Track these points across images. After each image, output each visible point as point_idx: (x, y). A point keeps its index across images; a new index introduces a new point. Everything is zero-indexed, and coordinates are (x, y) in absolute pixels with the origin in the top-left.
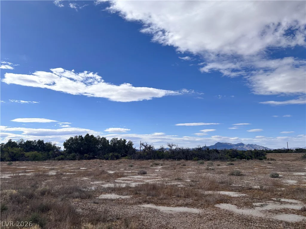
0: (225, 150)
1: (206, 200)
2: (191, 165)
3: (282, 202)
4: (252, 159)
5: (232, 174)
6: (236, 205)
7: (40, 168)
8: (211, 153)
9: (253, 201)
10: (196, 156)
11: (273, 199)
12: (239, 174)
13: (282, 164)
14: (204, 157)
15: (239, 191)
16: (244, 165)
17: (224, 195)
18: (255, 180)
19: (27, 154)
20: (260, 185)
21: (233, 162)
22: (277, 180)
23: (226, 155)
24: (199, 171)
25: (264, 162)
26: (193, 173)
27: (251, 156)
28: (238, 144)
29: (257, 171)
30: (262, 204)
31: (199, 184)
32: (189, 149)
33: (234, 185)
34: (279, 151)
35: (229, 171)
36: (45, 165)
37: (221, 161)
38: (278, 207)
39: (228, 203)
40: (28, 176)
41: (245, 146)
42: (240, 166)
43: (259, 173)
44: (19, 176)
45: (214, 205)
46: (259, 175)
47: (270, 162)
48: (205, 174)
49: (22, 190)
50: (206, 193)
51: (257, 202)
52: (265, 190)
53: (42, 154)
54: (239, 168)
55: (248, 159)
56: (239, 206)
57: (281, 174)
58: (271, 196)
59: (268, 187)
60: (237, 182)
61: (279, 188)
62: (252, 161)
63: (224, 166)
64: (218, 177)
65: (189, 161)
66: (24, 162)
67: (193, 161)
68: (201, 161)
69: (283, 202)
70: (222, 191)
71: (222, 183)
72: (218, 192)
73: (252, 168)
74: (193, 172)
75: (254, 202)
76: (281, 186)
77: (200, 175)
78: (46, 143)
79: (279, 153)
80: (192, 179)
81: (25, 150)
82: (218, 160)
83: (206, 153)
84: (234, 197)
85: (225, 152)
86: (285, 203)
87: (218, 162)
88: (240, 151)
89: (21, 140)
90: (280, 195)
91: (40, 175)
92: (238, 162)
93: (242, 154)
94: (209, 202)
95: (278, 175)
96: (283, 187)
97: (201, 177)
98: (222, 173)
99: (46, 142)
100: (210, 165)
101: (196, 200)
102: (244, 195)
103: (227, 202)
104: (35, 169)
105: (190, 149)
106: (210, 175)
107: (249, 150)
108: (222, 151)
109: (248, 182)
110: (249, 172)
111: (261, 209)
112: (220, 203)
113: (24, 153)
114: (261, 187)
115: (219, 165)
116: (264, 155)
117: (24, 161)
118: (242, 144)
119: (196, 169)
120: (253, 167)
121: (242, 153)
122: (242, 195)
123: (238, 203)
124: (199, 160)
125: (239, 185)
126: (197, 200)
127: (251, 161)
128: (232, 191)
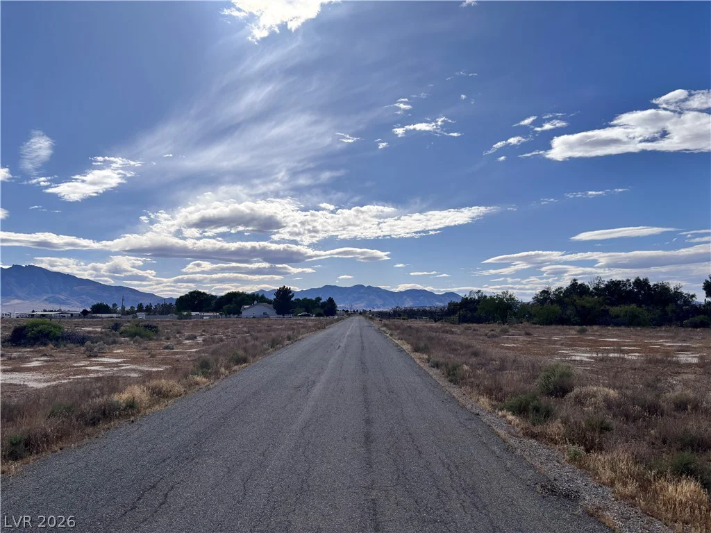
7: (651, 344)
19: (615, 310)
36: (661, 337)
40: (630, 360)
44: (611, 359)
49: (629, 392)
53: (648, 310)
66: (609, 328)
78: (655, 285)
81: (608, 301)
89: (596, 279)
91: (658, 361)
99: (655, 283)
104: (639, 346)
113: (608, 307)
117: (609, 325)
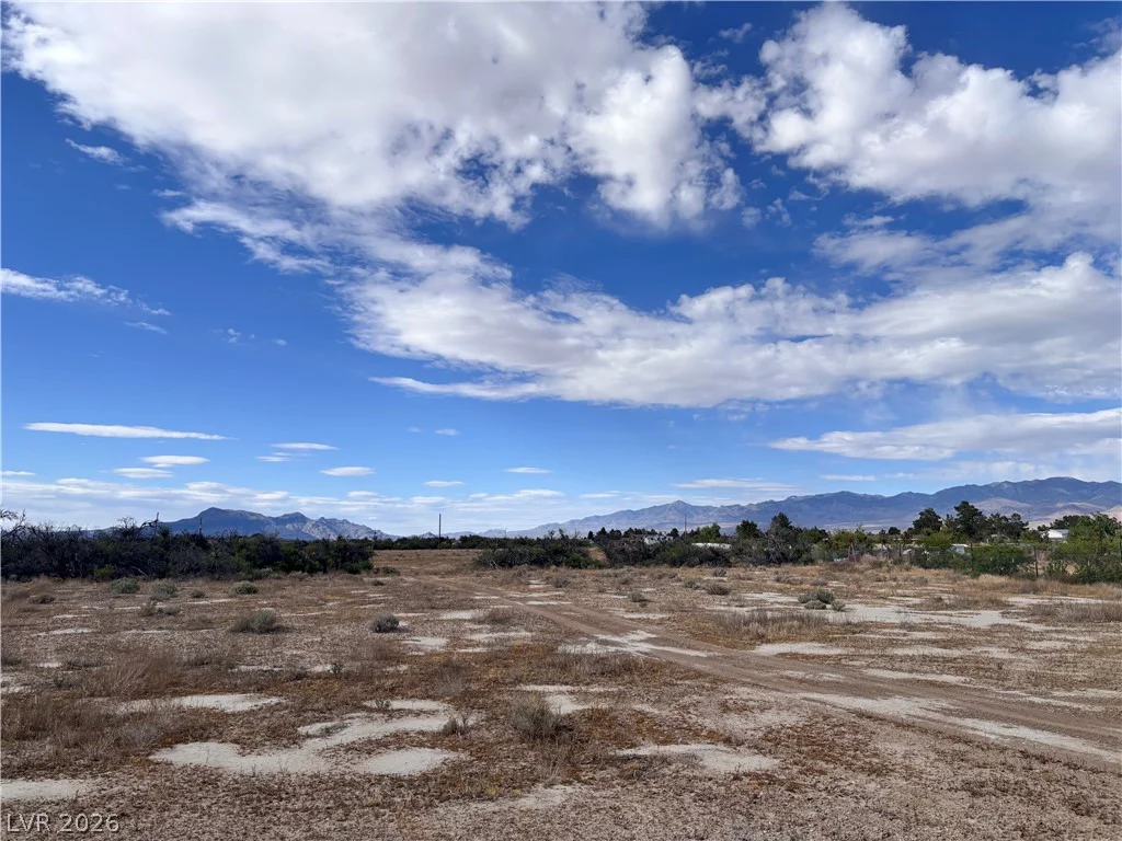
0: (236, 537)
1: (119, 739)
2: (80, 598)
3: (393, 711)
4: (325, 572)
5: (245, 628)
6: (236, 741)
8: (177, 549)
9: (302, 721)
10: (106, 562)
11: (368, 704)
12: (270, 627)
13: (414, 584)
14: (145, 564)
15: (260, 690)
16: (295, 592)
17: (196, 712)
18: (321, 643)
20: (334, 660)
21: (255, 584)
22: (389, 641)
23: (233, 555)
24: (110, 623)
25: (361, 580)
26: (80, 631)
27: (323, 562)
28: (285, 515)
29: (334, 612)
30: (329, 724)
31: (98, 677)
32: (81, 533)
33: (243, 668)
34: (416, 543)
35: (235, 618)
37: (213, 579)
38: (379, 728)
39: (207, 739)
41: (309, 525)
42: (279, 597)
43: (339, 620)
45: (148, 755)
46: (336, 627)
47: (380, 579)
48: (134, 631)
50: (122, 709)
51: (312, 722)
52: (348, 675)
54: (274, 605)
55: (312, 571)
56: (246, 745)
57: (404, 619)
58: (364, 695)
59: (359, 664)
60: (260, 655)
61: (392, 666)
62: (325, 577)
63: (219, 598)
64: (183, 643)
65: (71, 583)
67: (91, 582)
68: (124, 582)
69: (398, 710)
70: (195, 693)
71: (200, 663)
72: (176, 701)
73: (320, 602)
74: (82, 626)
75: (304, 723)
76: (399, 659)
77: (109, 638)
79: (413, 551)
80: (70, 657)
82: (201, 576)
83: (156, 547)
84: (233, 715)
85: (233, 544)
86: (402, 713)
87: (200, 582)
88: (290, 543)
90: (392, 690)
92: (274, 582)
93: (295, 553)
94: (131, 743)
95: (396, 622)
96: (405, 663)
97: (114, 648)
98: (207, 624)
100: (164, 595)
101: (71, 742)
102: (274, 700)
103: (205, 735)
105: (86, 532)
106: (155, 636)
107: (319, 537)
108: (221, 540)
109: (295, 652)
110: (306, 619)
111: (320, 744)
112: (177, 743)
114: (337, 667)
115: (199, 596)
116: (365, 556)
118: (298, 518)
119: (100, 615)
120: (322, 599)
121: (292, 550)
122: (267, 701)
123: (247, 734)
124: (119, 576)
125: (261, 668)
126: (76, 745)
127: (320, 578)
128: (233, 689)
